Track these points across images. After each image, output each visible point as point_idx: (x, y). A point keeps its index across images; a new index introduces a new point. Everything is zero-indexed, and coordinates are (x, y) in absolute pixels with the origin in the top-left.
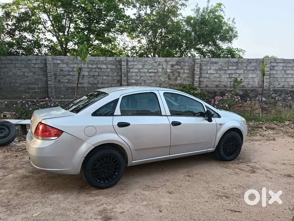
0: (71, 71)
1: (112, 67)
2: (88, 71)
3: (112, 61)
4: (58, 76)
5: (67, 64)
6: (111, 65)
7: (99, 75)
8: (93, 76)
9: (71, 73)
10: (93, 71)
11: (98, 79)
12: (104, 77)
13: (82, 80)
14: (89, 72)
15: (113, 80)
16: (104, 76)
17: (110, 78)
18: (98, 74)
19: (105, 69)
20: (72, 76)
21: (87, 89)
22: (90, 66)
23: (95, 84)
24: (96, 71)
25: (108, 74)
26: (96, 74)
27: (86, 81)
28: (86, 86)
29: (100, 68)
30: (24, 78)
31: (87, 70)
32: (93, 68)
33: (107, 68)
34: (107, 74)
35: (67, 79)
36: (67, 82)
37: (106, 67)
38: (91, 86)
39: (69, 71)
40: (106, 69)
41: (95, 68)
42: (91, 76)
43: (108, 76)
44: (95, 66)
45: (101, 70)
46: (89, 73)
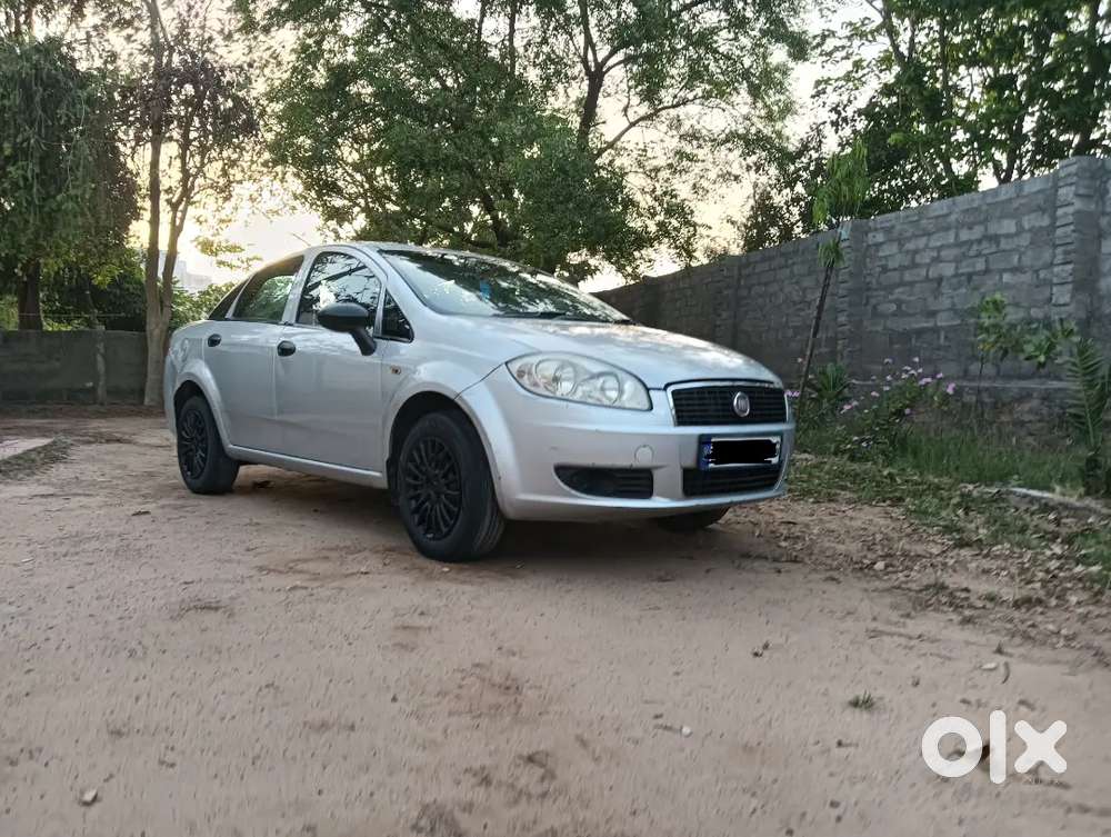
0: (906, 268)
1: (1037, 224)
2: (956, 257)
3: (1040, 196)
4: (875, 293)
5: (901, 241)
6: (1033, 216)
7: (987, 271)
8: (970, 276)
9: (908, 277)
10: (972, 253)
11: (982, 290)
12: (1006, 277)
13: (936, 298)
14: (957, 261)
15: (1037, 287)
16: (1005, 270)
17: (1026, 278)
18: (983, 267)
19: (1010, 240)
20: (907, 288)
21: (946, 337)
22: (965, 235)
23: (975, 312)
24: (979, 255)
25: (1020, 258)
26: (980, 265)
27: (947, 303)
28: (944, 324)
29: (995, 239)
30: (803, 310)
31: (955, 252)
32: (970, 243)
33: (1020, 231)
34: (1016, 258)
35: (894, 301)
36: (894, 315)
37: (1013, 229)
38: (959, 322)
39: (902, 268)
40: (1016, 239)
41: (979, 242)
42: (963, 278)
43: (1015, 270)
44: (978, 232)
45: (998, 244)
46: (957, 268)
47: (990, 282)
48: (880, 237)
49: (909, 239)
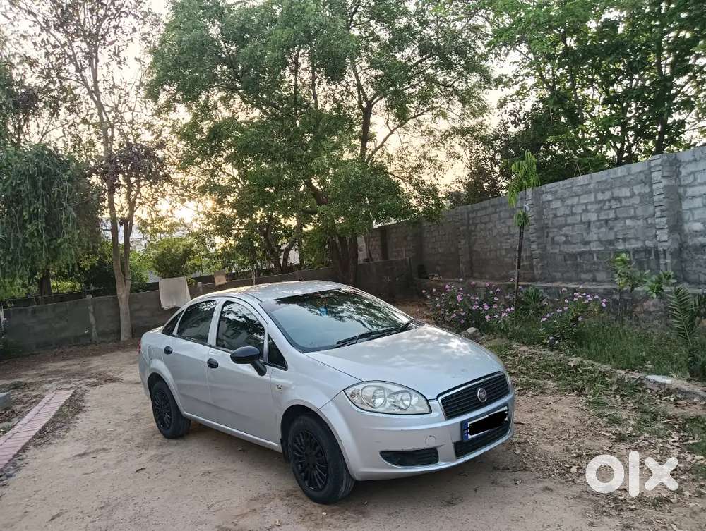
0: (569, 215)
1: (643, 191)
2: (597, 210)
3: (642, 174)
4: (551, 230)
5: (562, 199)
6: (639, 186)
7: (616, 219)
8: (606, 221)
9: (570, 220)
10: (606, 207)
11: (615, 230)
12: (628, 222)
13: (588, 233)
14: (599, 211)
15: (648, 228)
16: (627, 218)
17: (640, 223)
18: (614, 217)
19: (627, 200)
20: (570, 228)
21: (598, 258)
22: (600, 197)
23: (611, 242)
24: (610, 208)
25: (635, 212)
26: (612, 215)
27: (595, 237)
28: (594, 249)
29: (618, 199)
30: (509, 239)
31: (596, 206)
32: (604, 201)
33: (633, 195)
34: (633, 211)
35: (564, 235)
36: (565, 243)
37: (628, 194)
38: (603, 248)
39: (566, 216)
40: (631, 199)
41: (609, 201)
42: (602, 222)
43: (634, 218)
44: (608, 195)
45: (621, 202)
46: (598, 216)
47: (619, 225)
48: (550, 197)
49: (568, 198)
